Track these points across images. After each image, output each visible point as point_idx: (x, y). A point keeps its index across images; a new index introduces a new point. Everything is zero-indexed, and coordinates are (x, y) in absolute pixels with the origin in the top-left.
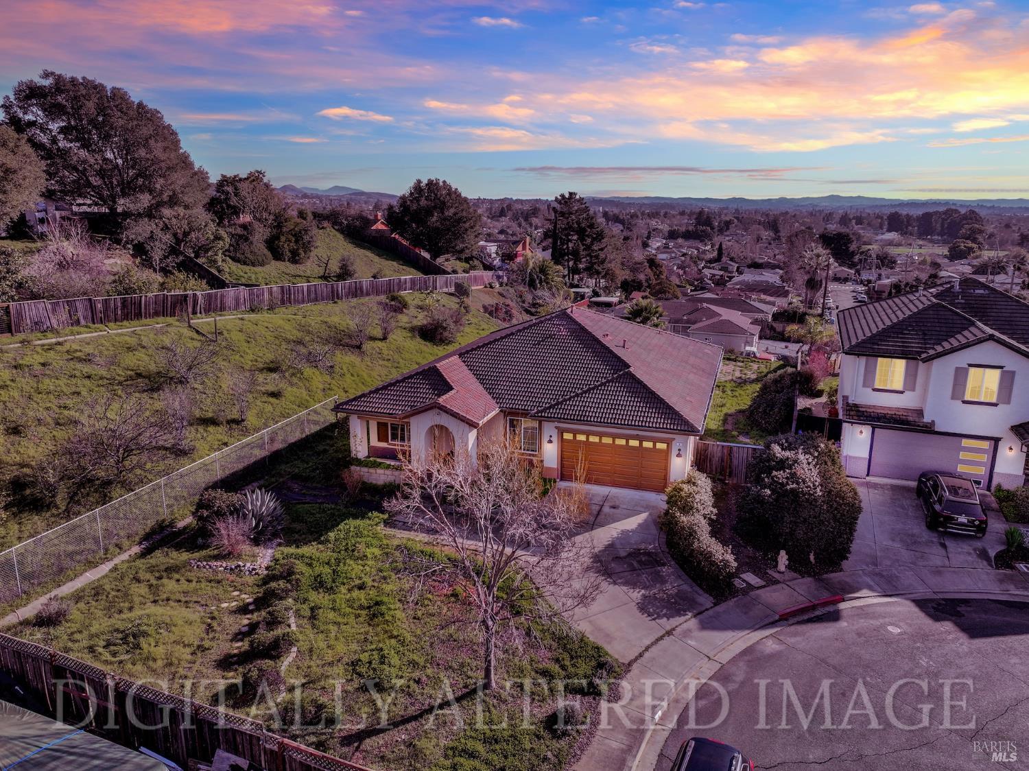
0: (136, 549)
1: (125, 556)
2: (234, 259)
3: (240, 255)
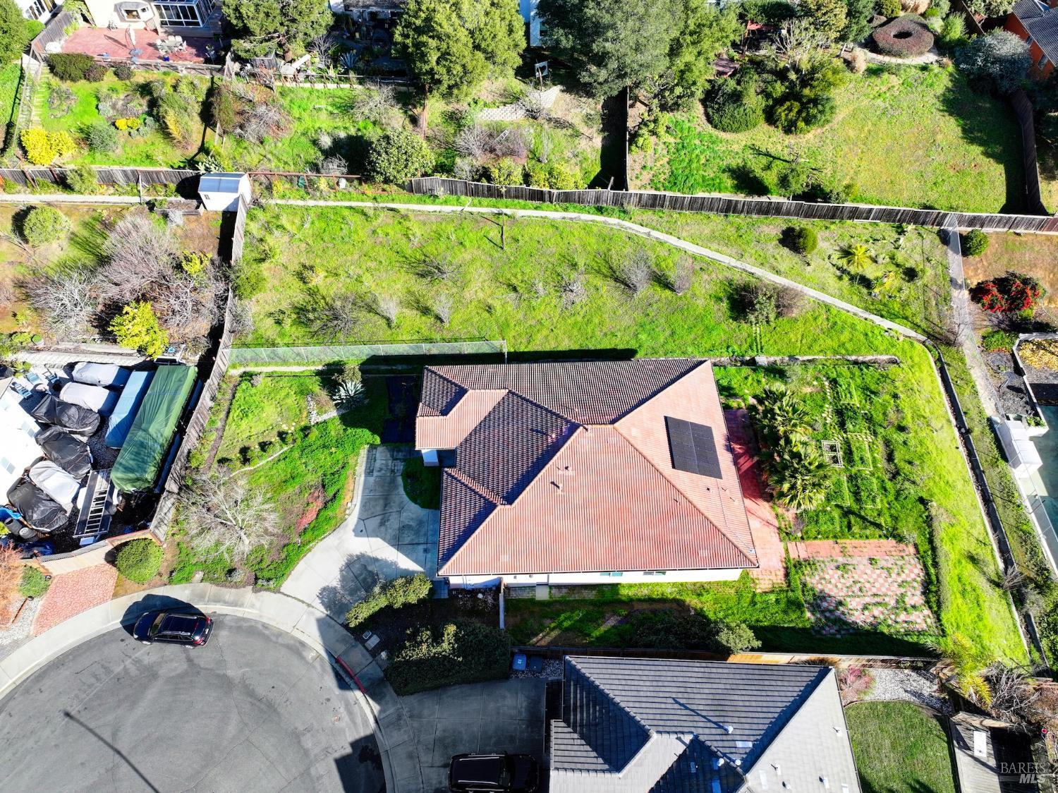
0: (319, 369)
1: (312, 368)
2: (709, 119)
3: (716, 117)
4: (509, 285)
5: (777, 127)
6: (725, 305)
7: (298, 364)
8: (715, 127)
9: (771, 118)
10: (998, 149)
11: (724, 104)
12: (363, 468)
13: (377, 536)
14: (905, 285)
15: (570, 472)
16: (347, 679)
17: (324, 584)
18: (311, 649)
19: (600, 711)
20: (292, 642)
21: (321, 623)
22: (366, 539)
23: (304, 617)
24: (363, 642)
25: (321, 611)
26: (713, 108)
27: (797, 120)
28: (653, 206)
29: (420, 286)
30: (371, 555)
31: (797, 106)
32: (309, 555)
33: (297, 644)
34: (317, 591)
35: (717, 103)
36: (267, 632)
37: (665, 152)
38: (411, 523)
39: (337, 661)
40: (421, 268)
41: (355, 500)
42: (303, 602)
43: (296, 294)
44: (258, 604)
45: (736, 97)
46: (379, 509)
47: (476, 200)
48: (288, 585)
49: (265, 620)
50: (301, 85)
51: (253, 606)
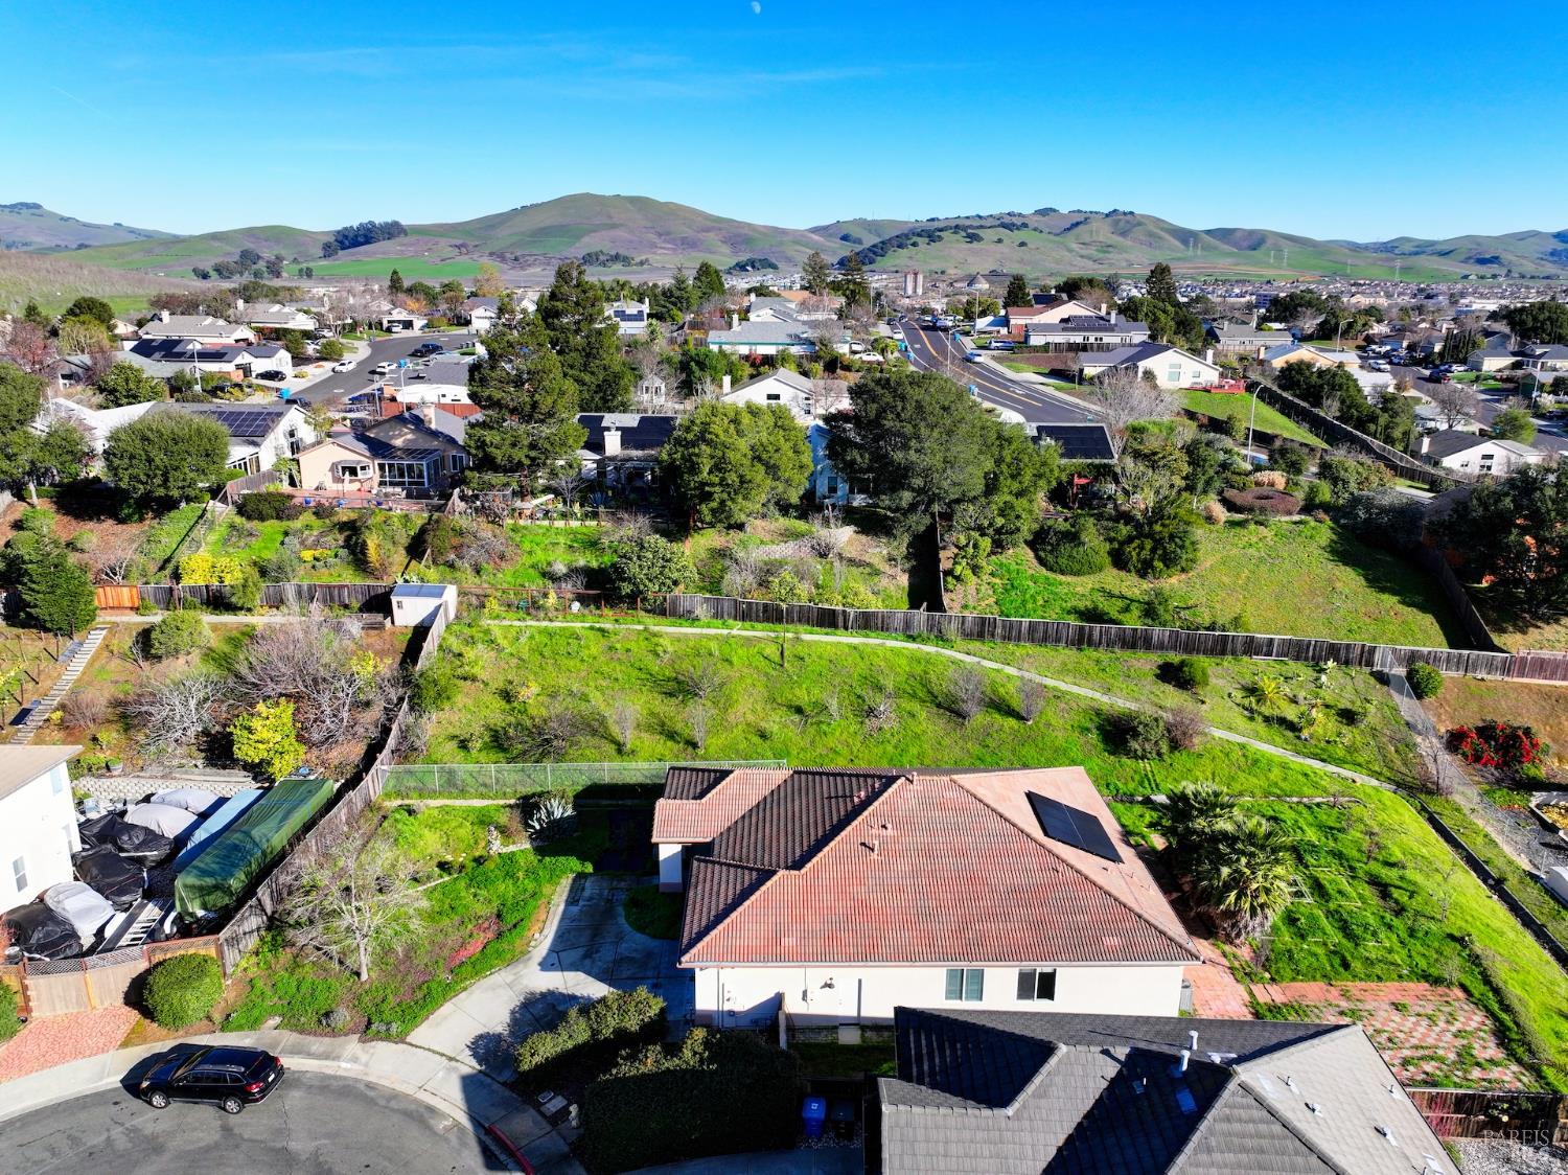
0: (512, 801)
1: (502, 802)
2: (1042, 562)
3: (1050, 558)
4: (790, 707)
5: (1129, 571)
6: (1094, 737)
7: (482, 796)
8: (1051, 569)
9: (1119, 561)
10: (1419, 599)
11: (1058, 545)
12: (565, 896)
13: (578, 970)
14: (1345, 729)
15: (890, 832)
16: (503, 1157)
17: (482, 1030)
18: (444, 1116)
19: (964, 1048)
20: (413, 1107)
21: (469, 1084)
22: (560, 973)
23: (441, 1074)
24: (538, 1106)
25: (470, 1065)
26: (1045, 550)
27: (1152, 560)
28: (980, 636)
29: (667, 708)
30: (565, 991)
31: (1148, 544)
32: (463, 995)
33: (422, 1110)
34: (469, 1039)
35: (1049, 543)
36: (372, 1094)
37: (991, 593)
38: (634, 955)
39: (489, 1132)
40: (672, 685)
41: (545, 932)
42: (442, 1055)
43: (495, 713)
44: (364, 1058)
45: (1073, 537)
46: (583, 940)
47: (748, 624)
48: (420, 1035)
49: (371, 1079)
50: (538, 522)
51: (355, 1059)
